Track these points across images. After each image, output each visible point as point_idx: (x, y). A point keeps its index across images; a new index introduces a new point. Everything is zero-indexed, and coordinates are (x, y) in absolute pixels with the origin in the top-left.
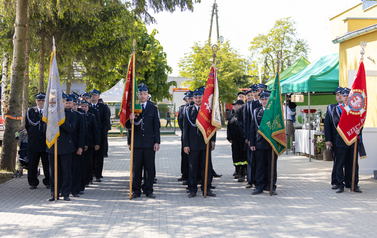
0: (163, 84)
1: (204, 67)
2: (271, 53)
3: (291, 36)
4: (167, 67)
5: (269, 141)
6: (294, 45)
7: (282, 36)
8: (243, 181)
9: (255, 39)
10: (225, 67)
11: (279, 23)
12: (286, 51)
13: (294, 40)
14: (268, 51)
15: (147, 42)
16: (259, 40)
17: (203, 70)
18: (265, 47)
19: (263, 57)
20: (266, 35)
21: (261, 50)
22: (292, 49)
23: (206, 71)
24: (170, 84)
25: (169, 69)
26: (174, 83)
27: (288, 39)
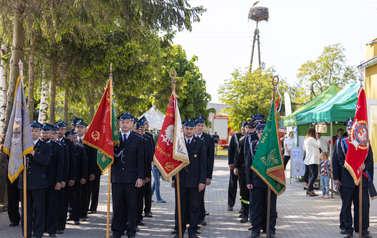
0: (202, 111)
1: (244, 93)
2: (320, 80)
3: (340, 63)
4: (206, 94)
5: (264, 179)
6: (343, 72)
7: (331, 63)
8: (246, 221)
9: (303, 66)
10: (265, 94)
11: (328, 50)
12: (334, 78)
13: (344, 67)
14: (316, 78)
15: (186, 69)
16: (308, 67)
17: (243, 97)
18: (313, 74)
19: (310, 83)
20: (314, 61)
21: (309, 77)
22: (341, 77)
23: (245, 97)
24: (209, 111)
25: (209, 97)
26: (213, 110)
27: (338, 66)
